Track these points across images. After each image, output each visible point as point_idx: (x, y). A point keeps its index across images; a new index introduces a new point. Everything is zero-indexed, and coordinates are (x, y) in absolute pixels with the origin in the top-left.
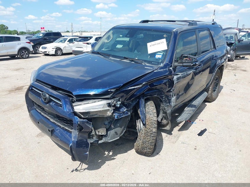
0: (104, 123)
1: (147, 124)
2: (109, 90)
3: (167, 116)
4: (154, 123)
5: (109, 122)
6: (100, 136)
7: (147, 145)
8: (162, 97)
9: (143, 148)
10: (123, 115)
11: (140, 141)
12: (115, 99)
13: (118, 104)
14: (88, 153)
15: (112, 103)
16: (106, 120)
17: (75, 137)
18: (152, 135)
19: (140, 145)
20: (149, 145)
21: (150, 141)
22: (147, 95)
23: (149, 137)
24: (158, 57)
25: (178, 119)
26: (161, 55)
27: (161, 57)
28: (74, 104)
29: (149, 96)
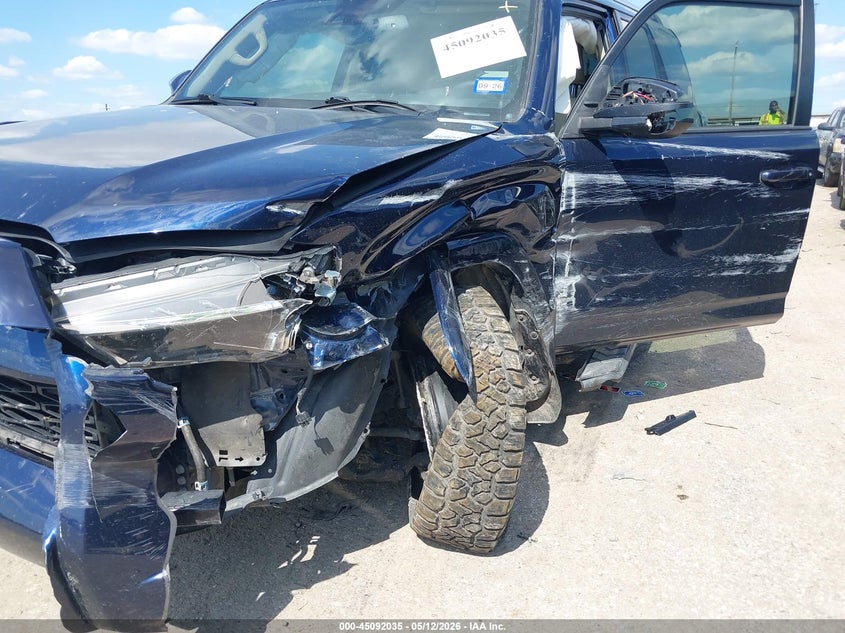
0: (252, 402)
1: (480, 387)
2: (274, 208)
3: (544, 360)
4: (512, 381)
5: (280, 396)
6: (231, 476)
7: (481, 497)
8: (519, 268)
9: (462, 516)
10: (354, 348)
11: (445, 482)
12: (309, 254)
13: (329, 284)
14: (164, 574)
15: (293, 280)
16: (263, 382)
17: (77, 485)
18: (507, 445)
19: (448, 502)
20: (491, 494)
21: (497, 477)
22: (459, 253)
23: (491, 456)
24: (490, 89)
25: (585, 374)
26: (500, 79)
27: (501, 90)
28: (60, 290)
29: (468, 258)
